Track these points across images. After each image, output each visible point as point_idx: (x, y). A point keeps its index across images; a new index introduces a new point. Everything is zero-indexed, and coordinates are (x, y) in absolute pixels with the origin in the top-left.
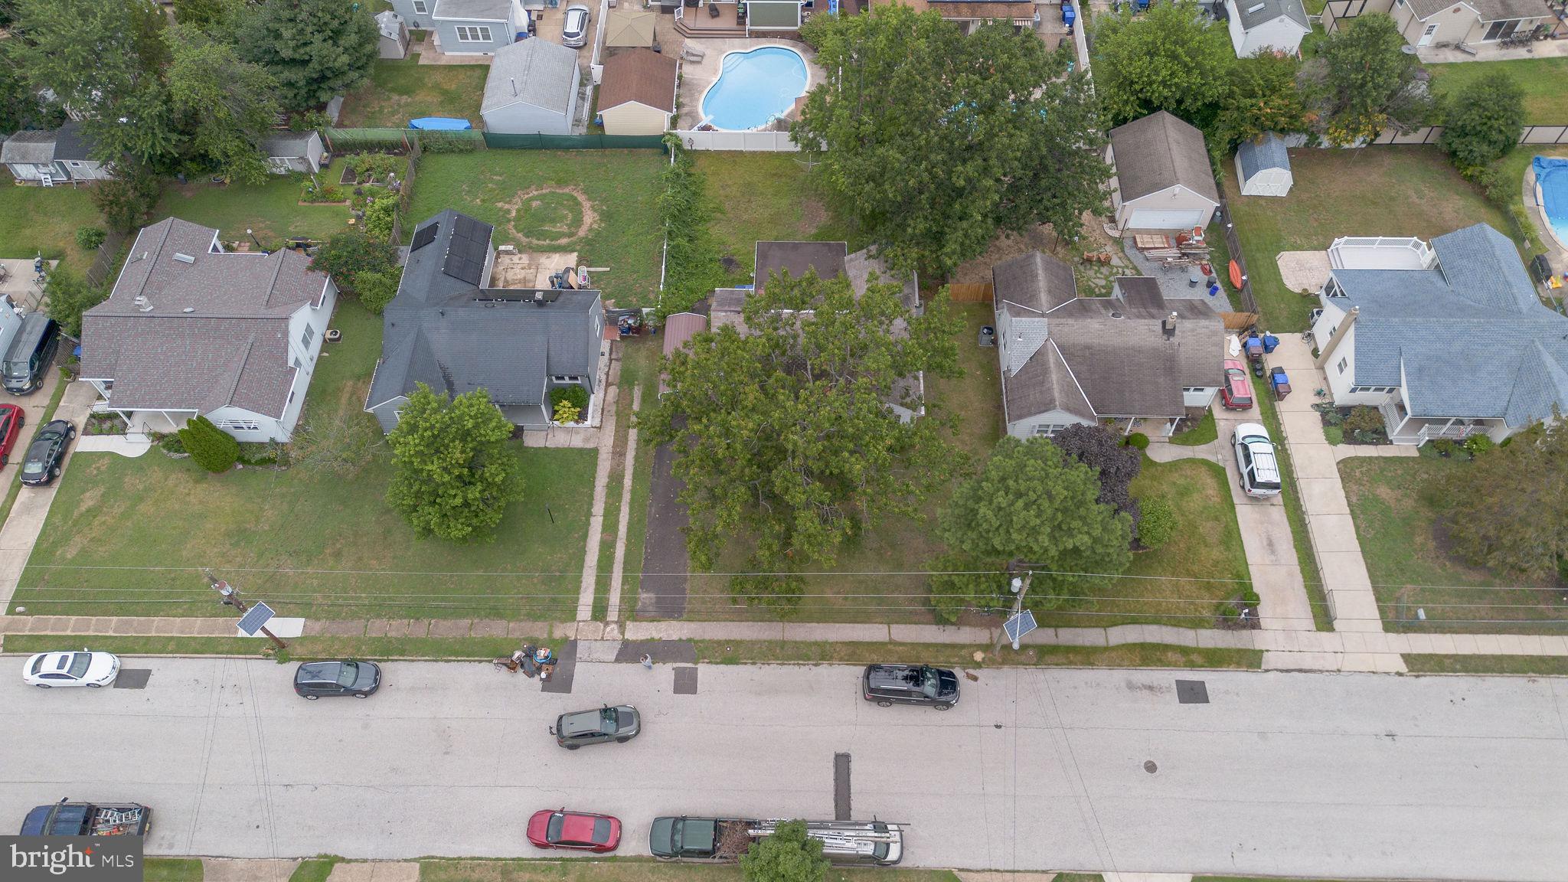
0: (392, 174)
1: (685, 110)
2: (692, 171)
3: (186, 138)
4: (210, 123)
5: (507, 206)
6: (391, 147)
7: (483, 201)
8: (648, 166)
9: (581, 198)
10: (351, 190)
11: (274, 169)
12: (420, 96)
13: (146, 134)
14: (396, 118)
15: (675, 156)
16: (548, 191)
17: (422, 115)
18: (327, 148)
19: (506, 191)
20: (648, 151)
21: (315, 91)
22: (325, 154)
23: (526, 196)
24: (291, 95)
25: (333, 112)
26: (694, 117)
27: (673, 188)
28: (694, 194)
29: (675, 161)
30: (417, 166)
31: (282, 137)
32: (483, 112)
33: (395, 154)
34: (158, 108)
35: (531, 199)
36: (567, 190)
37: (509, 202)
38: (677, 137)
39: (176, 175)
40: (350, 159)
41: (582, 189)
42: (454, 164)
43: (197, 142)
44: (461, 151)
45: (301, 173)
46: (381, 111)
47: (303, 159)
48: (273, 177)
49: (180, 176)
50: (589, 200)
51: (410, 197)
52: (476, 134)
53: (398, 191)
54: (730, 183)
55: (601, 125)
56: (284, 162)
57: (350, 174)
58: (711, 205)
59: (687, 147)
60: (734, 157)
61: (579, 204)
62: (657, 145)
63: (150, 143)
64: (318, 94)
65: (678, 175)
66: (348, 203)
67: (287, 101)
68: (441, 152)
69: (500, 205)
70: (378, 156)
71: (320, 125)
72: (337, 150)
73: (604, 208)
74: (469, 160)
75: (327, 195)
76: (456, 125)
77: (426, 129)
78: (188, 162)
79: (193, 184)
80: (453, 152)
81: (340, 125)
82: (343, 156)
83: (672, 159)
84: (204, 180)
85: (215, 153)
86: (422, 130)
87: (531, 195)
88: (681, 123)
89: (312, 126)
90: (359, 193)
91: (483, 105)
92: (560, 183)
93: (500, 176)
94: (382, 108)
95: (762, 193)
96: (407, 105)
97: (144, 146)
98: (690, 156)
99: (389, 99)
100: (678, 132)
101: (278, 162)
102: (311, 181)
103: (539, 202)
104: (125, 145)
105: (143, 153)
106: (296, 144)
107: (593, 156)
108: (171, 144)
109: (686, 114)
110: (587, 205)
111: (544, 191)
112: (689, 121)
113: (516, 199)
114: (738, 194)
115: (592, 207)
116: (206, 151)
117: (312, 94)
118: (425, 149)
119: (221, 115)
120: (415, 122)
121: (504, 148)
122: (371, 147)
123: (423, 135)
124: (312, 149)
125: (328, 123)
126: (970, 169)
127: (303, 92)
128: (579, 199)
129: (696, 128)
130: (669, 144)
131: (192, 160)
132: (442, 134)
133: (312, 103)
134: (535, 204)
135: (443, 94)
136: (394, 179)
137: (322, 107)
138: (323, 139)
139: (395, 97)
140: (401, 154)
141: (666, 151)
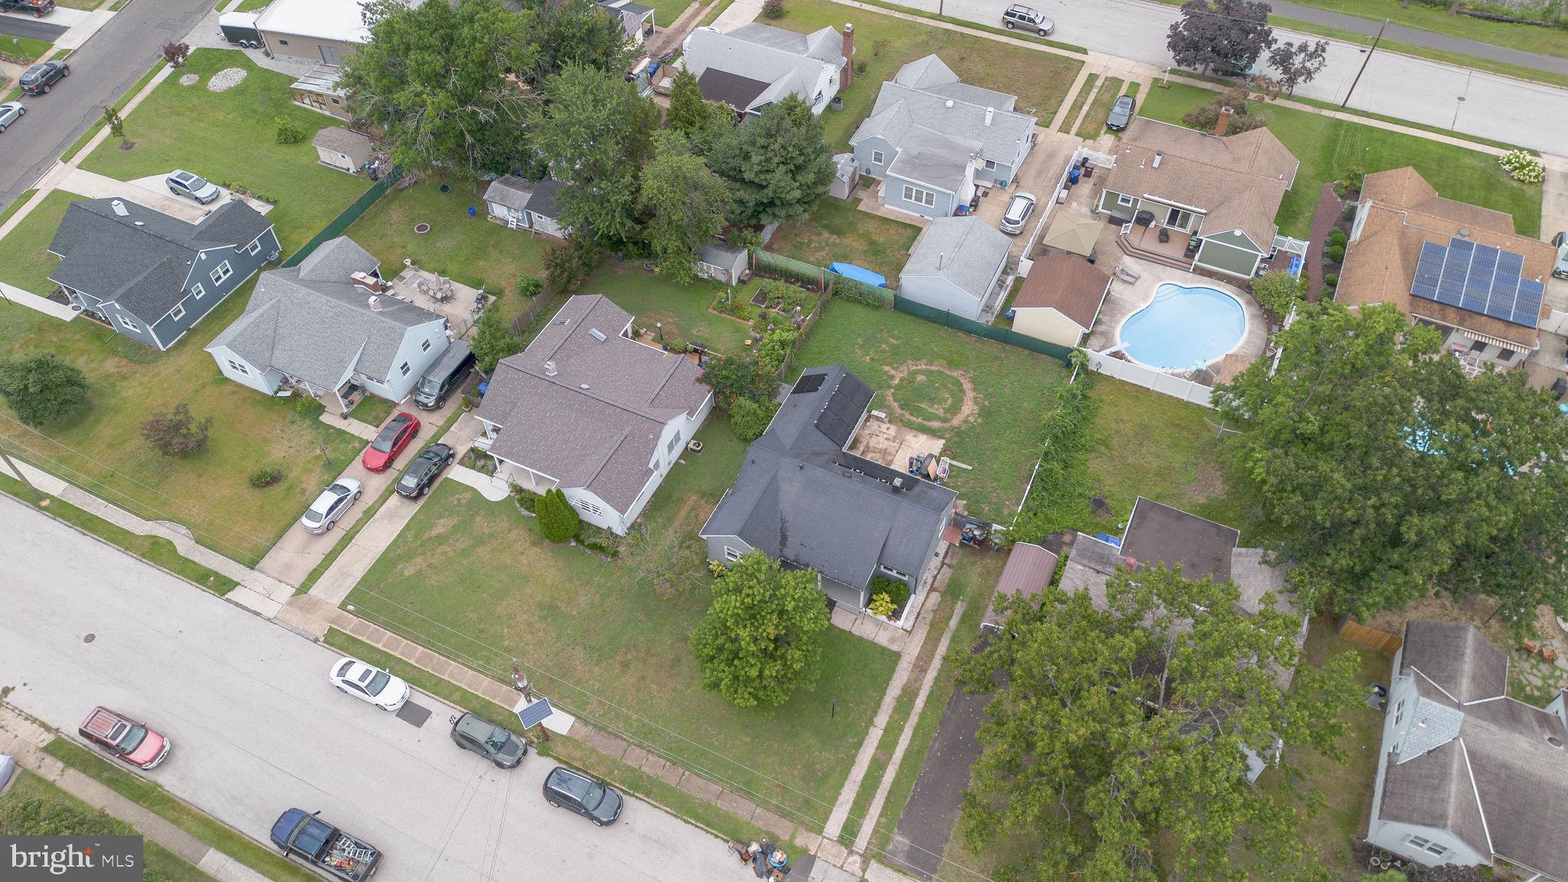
0: (799, 308)
1: (1101, 328)
2: (1090, 394)
3: (638, 227)
4: (663, 222)
5: (893, 372)
6: (806, 282)
7: (872, 359)
8: (1046, 372)
9: (967, 386)
10: (758, 311)
11: (699, 274)
12: (849, 241)
13: (607, 214)
14: (820, 255)
15: (1077, 374)
16: (936, 369)
17: (845, 259)
18: (750, 266)
19: (896, 357)
20: (1049, 359)
21: (759, 212)
22: (747, 271)
23: (914, 368)
24: (738, 211)
25: (766, 235)
26: (1108, 341)
27: (1064, 407)
28: (1084, 418)
29: (1075, 380)
30: (824, 307)
31: (717, 246)
32: (902, 275)
33: (808, 289)
34: (626, 197)
35: (918, 372)
36: (955, 374)
37: (896, 369)
38: (1085, 356)
39: (616, 252)
40: (767, 283)
41: (970, 378)
42: (859, 316)
43: (646, 232)
44: (868, 305)
45: (720, 282)
46: (808, 245)
47: (727, 272)
48: (696, 278)
49: (620, 254)
50: (974, 390)
51: (807, 336)
52: (889, 294)
53: (799, 328)
54: (1125, 418)
55: (1011, 319)
56: (711, 269)
57: (762, 297)
58: (1098, 436)
59: (1092, 367)
60: (1139, 393)
61: (963, 391)
62: (1062, 356)
63: (607, 223)
64: (761, 216)
65: (1074, 396)
66: (751, 323)
67: (732, 216)
68: (849, 300)
69: (887, 368)
70: (792, 288)
71: (752, 244)
72: (758, 269)
73: (987, 403)
74: (874, 316)
75: (735, 310)
76: (870, 279)
77: (844, 275)
78: (630, 245)
79: (628, 263)
80: (861, 303)
81: (768, 248)
82: (762, 277)
83: (1073, 377)
84: (637, 263)
85: (657, 246)
86: (840, 276)
87: (919, 367)
88: (1093, 341)
89: (746, 243)
90: (763, 316)
91: (907, 267)
92: (951, 364)
93: (897, 340)
94: (810, 241)
95: (1157, 441)
96: (835, 245)
97: (602, 225)
98: (1091, 377)
99: (820, 234)
100: (1089, 351)
101: (705, 268)
102: (727, 293)
103: (924, 377)
104: (587, 219)
105: (599, 229)
106: (725, 256)
107: (993, 348)
108: (623, 227)
109: (1102, 333)
110: (970, 394)
111: (933, 368)
112: (1102, 340)
113: (904, 368)
114: (1131, 433)
115: (975, 398)
116: (650, 243)
117: (756, 214)
118: (836, 293)
119: (675, 218)
120: (837, 266)
121: (908, 313)
122: (790, 277)
123: (839, 279)
124: (737, 264)
125: (758, 244)
126: (1428, 523)
127: (749, 212)
128: (964, 386)
129: (1108, 351)
130: (1073, 360)
131: (635, 243)
132: (857, 284)
133: (753, 222)
134: (920, 378)
135: (870, 244)
136: (800, 313)
137: (759, 228)
138: (750, 257)
139: (826, 234)
140: (813, 290)
141: (1069, 365)
